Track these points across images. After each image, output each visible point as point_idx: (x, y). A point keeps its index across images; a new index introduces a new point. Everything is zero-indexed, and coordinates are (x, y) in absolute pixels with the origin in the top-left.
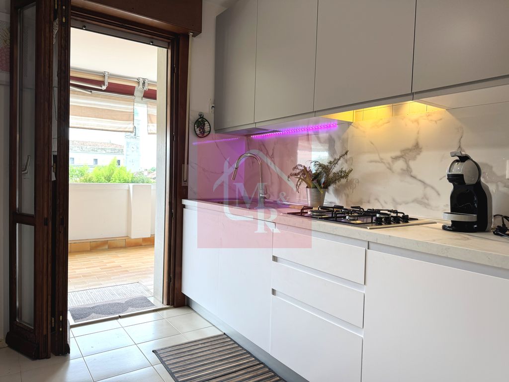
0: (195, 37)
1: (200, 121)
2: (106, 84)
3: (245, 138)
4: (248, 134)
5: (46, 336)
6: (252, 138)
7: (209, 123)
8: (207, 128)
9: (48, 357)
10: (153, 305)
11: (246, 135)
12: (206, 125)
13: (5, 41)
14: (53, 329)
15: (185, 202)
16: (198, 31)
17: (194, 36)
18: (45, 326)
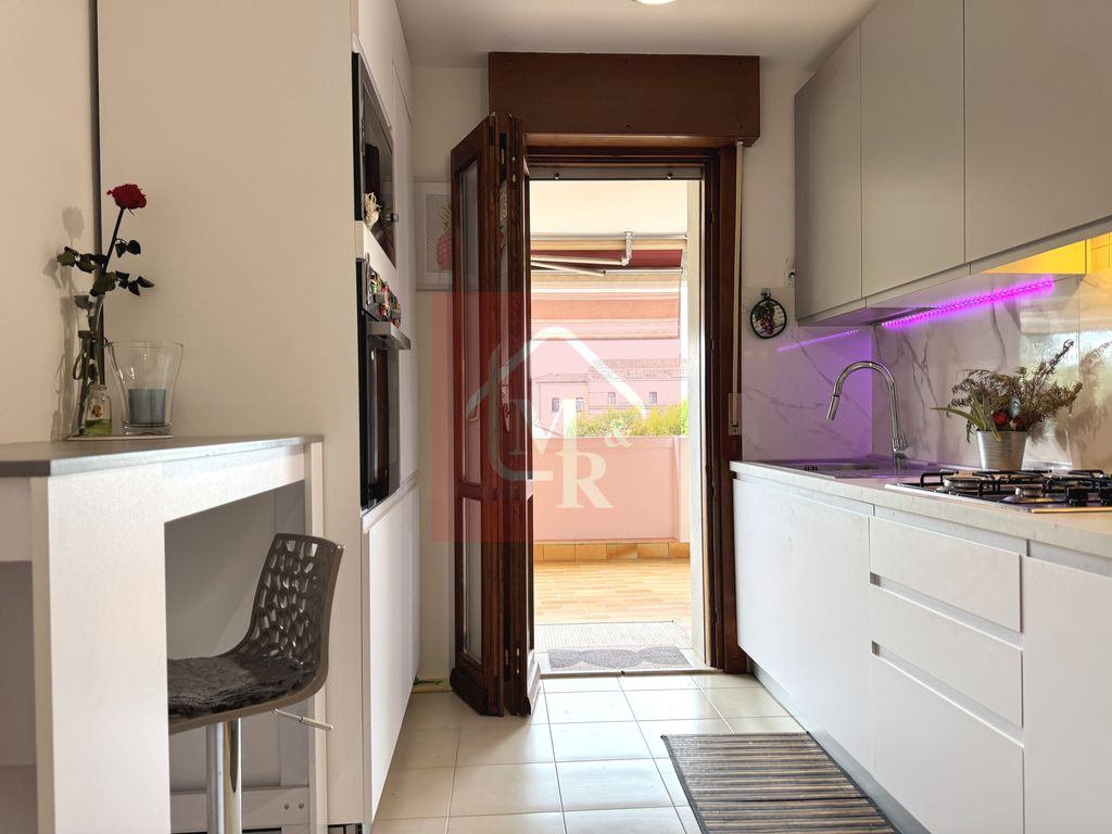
0: (750, 146)
1: (763, 307)
2: (629, 254)
3: (871, 328)
4: (875, 319)
5: (497, 678)
6: (884, 328)
7: (781, 307)
8: (778, 317)
9: (499, 714)
10: (686, 662)
11: (871, 323)
12: (776, 311)
13: (446, 225)
14: (507, 669)
15: (735, 466)
16: (752, 134)
17: (747, 144)
18: (495, 661)
